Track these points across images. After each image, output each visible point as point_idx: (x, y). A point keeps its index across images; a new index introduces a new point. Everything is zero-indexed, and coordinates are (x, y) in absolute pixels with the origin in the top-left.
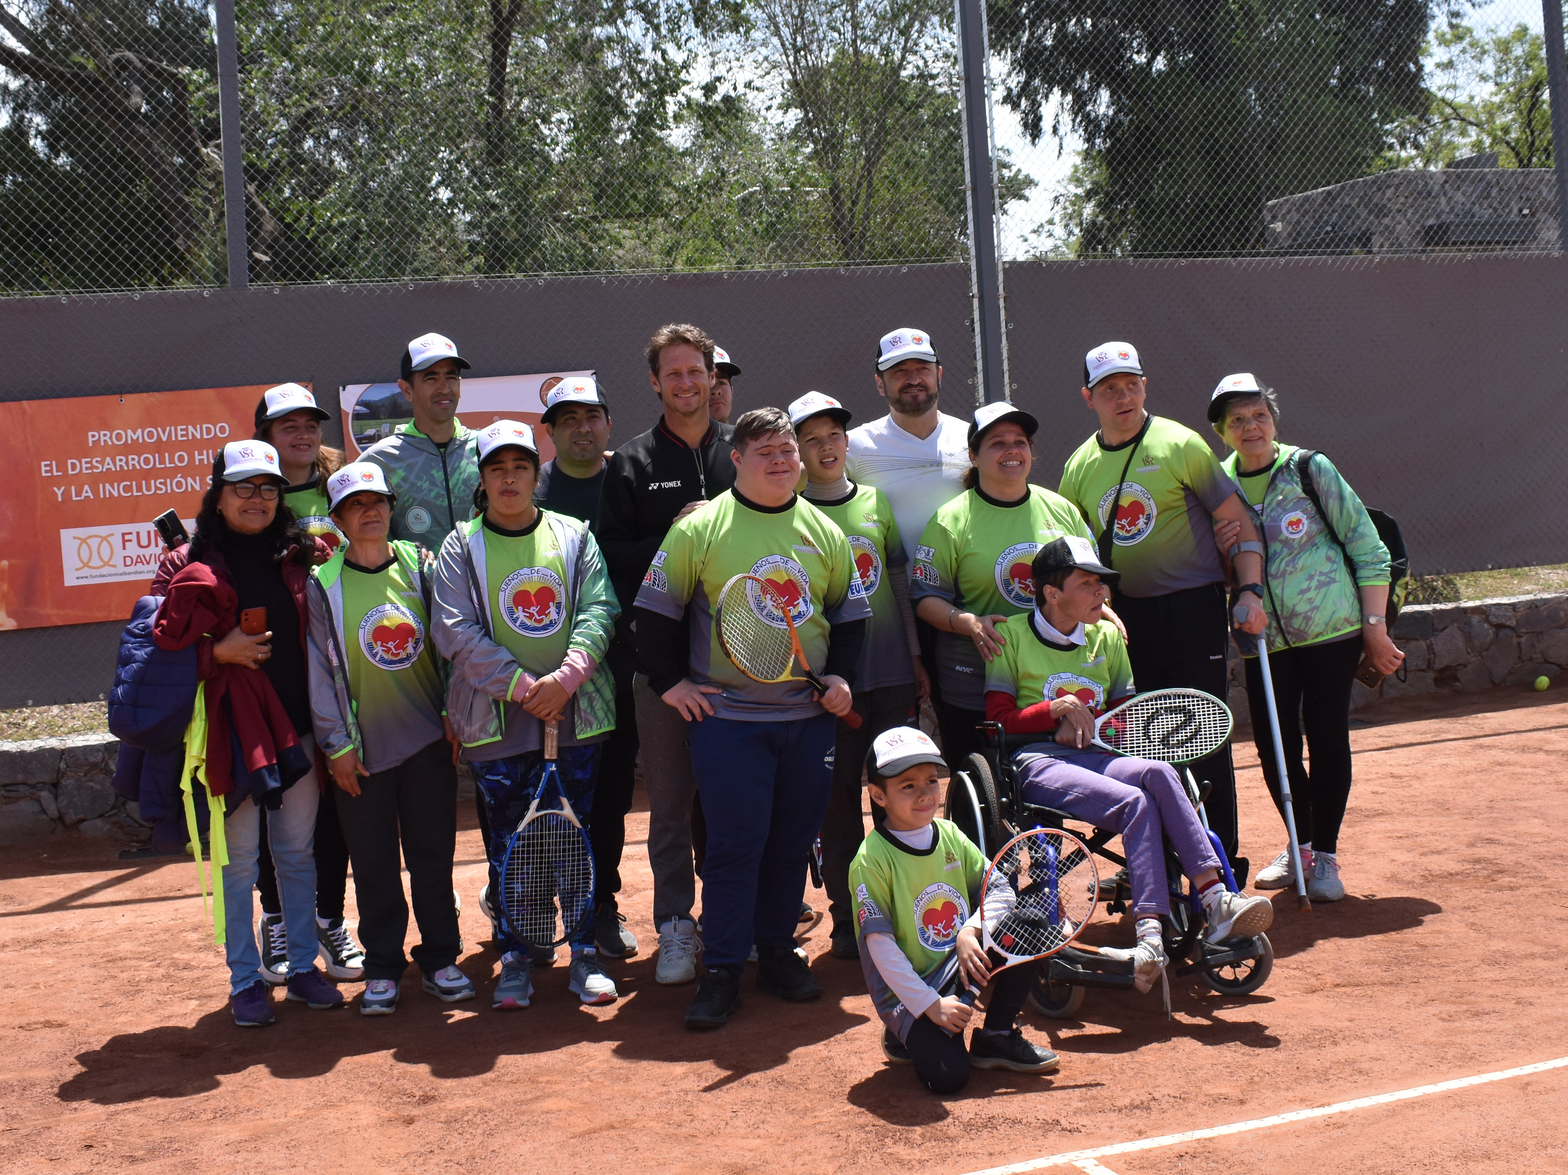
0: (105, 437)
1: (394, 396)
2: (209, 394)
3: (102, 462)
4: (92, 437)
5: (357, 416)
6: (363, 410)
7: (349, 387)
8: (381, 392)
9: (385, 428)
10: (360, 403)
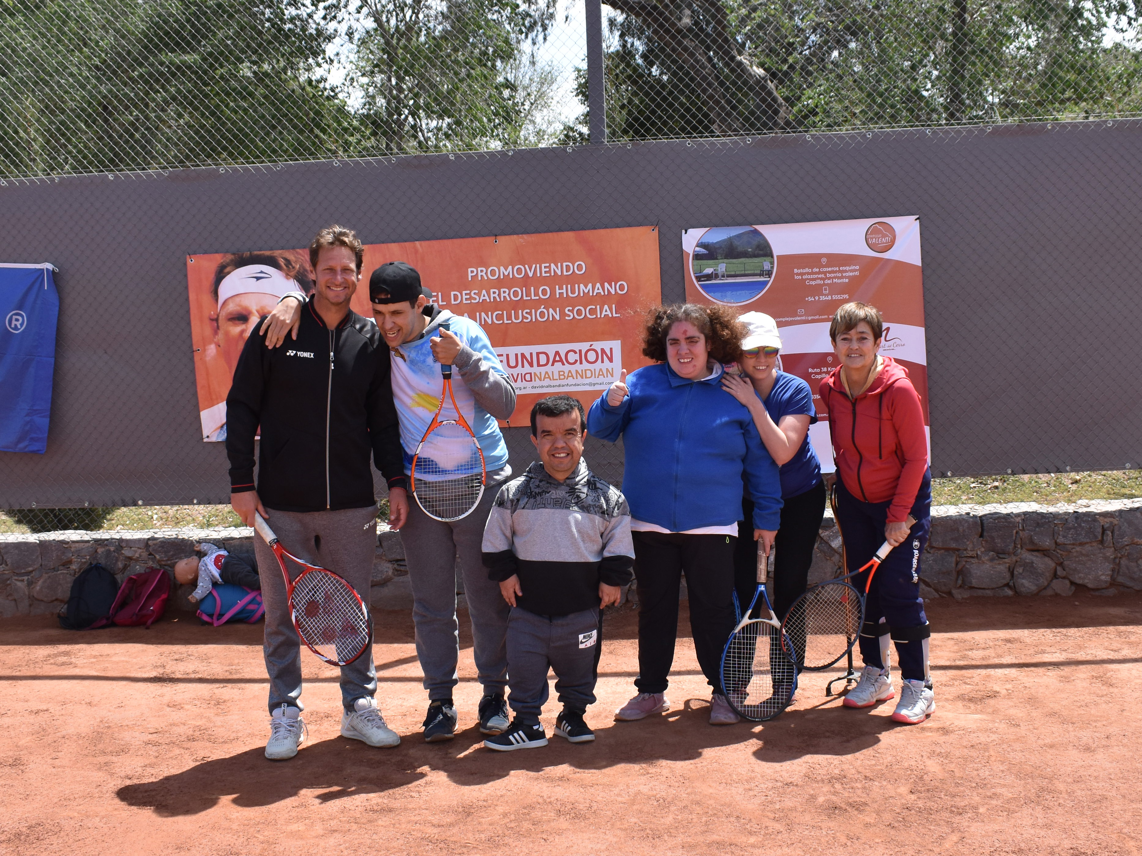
0: (481, 272)
1: (730, 239)
2: (569, 236)
3: (479, 294)
4: (471, 272)
5: (697, 257)
6: (702, 251)
7: (690, 231)
8: (718, 236)
9: (722, 267)
10: (699, 245)
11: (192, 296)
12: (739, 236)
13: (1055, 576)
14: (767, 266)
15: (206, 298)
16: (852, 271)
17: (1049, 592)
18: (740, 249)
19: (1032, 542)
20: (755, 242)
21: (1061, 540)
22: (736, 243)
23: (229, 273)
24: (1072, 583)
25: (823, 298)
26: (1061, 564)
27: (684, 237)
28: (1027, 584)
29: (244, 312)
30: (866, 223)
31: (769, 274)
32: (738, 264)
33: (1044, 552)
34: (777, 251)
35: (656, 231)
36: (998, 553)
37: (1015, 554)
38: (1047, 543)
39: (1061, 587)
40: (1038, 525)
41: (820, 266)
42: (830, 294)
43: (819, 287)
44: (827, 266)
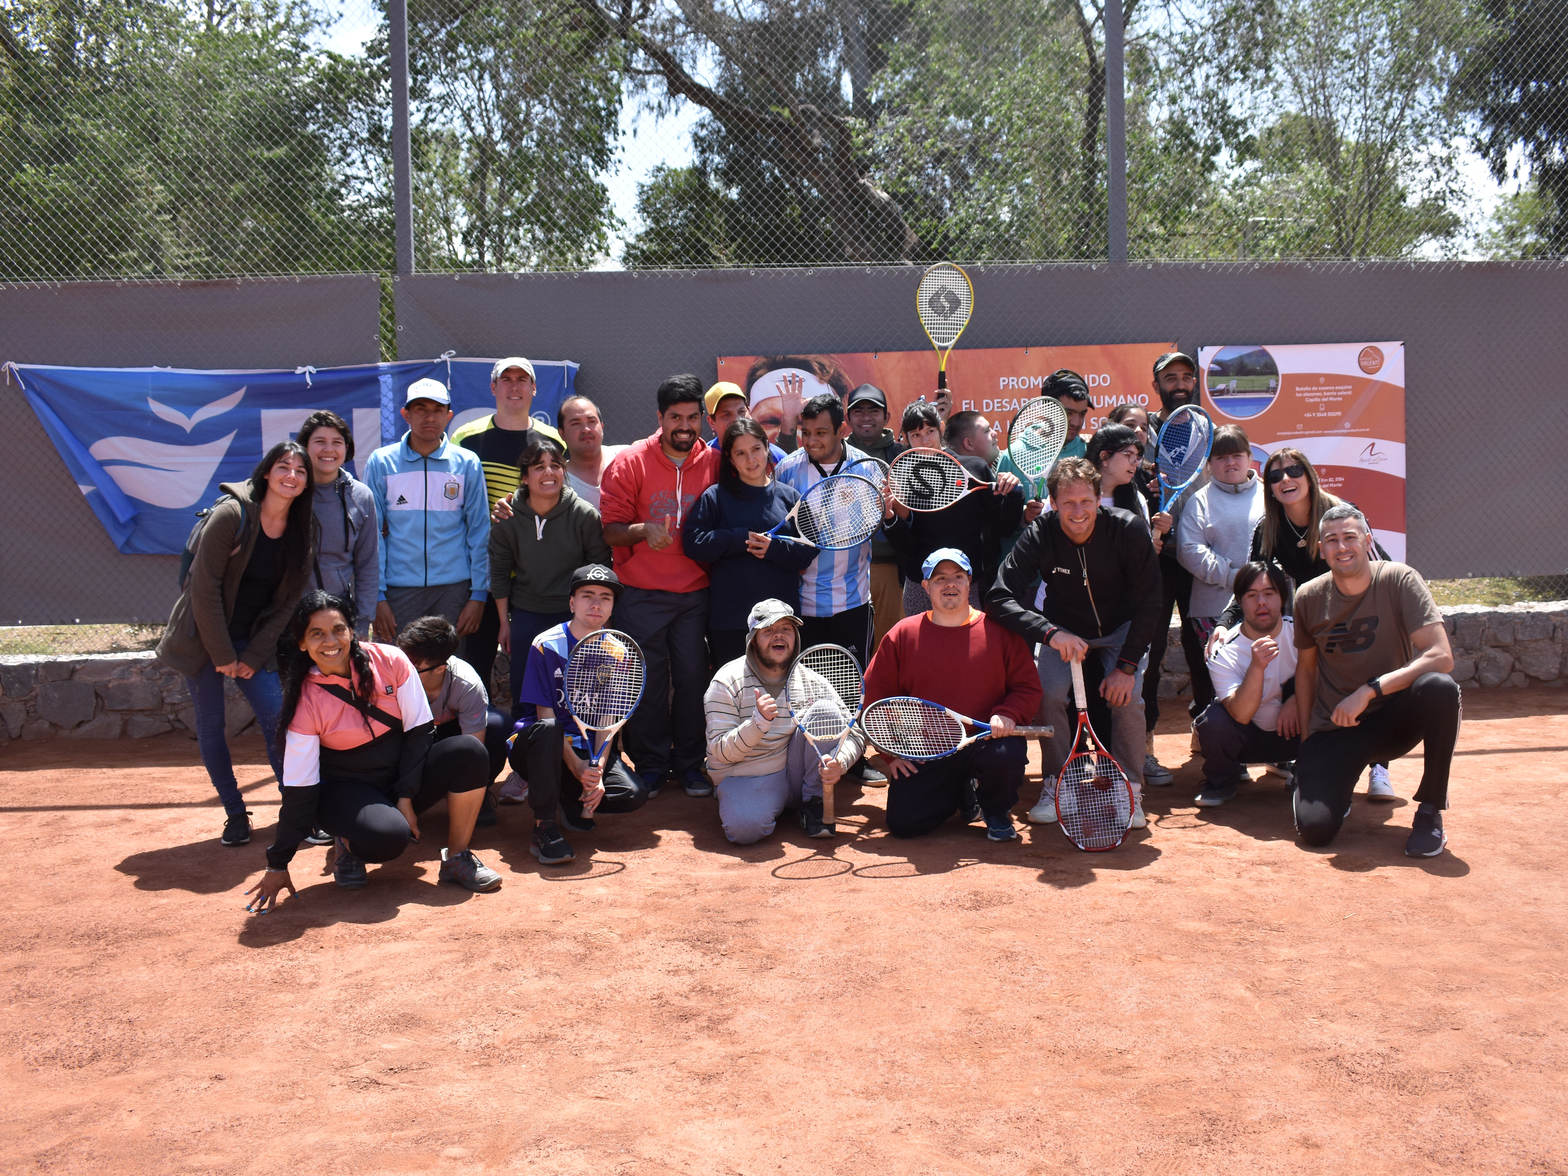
0: (1013, 382)
1: (1241, 357)
2: (1095, 349)
3: (1010, 403)
4: (1003, 381)
5: (1212, 373)
6: (1216, 368)
7: (1206, 348)
8: (1231, 354)
9: (1233, 383)
10: (1215, 362)
12: (1249, 355)
13: (1513, 669)
14: (1272, 384)
16: (1346, 390)
17: (1509, 684)
18: (1250, 367)
19: (1495, 638)
20: (1263, 361)
21: (1519, 637)
22: (1246, 361)
23: (761, 375)
24: (1527, 676)
25: (1319, 415)
26: (1518, 659)
27: (1200, 354)
28: (1491, 677)
29: (777, 416)
30: (1360, 347)
31: (1274, 390)
32: (1247, 381)
33: (1504, 648)
34: (1282, 369)
36: (1466, 649)
37: (1480, 649)
38: (1508, 639)
39: (1518, 679)
40: (1501, 623)
41: (1319, 385)
42: (1326, 411)
43: (1317, 404)
44: (1324, 385)
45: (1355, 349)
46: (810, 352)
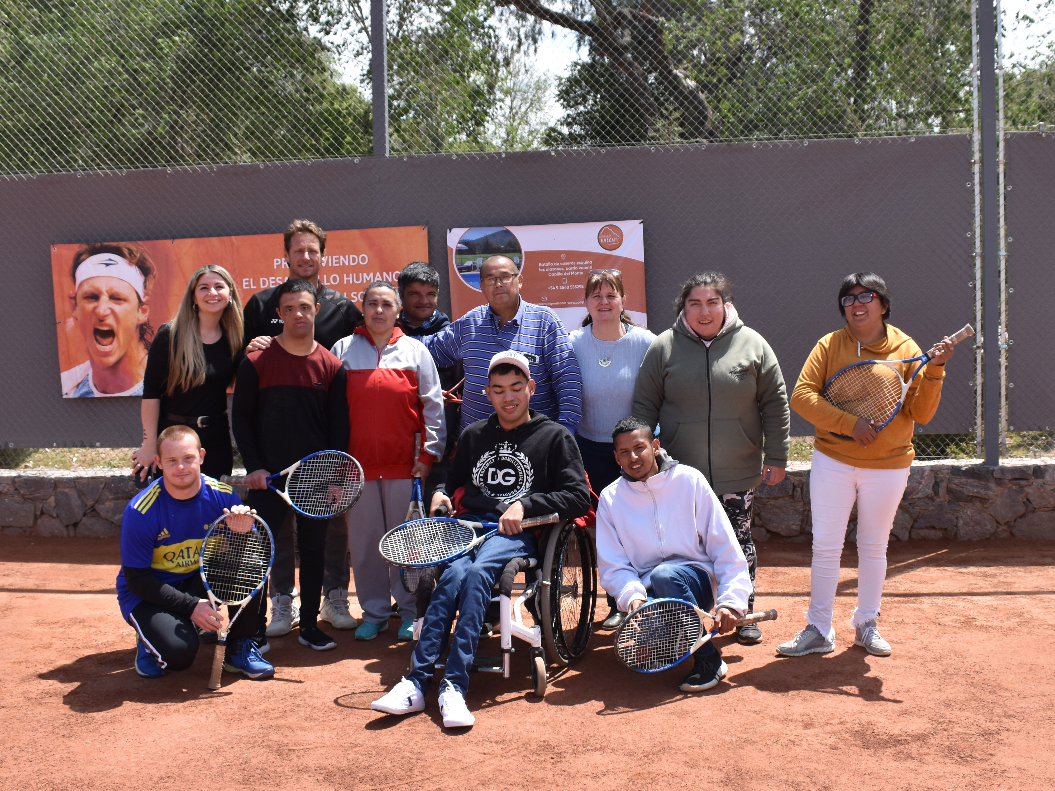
1: (486, 237)
2: (355, 233)
4: (276, 262)
5: (459, 252)
6: (464, 247)
7: (454, 230)
8: (476, 235)
10: (461, 242)
11: (55, 278)
12: (493, 235)
15: (67, 280)
16: (586, 265)
18: (495, 246)
20: (507, 240)
22: (491, 241)
23: (84, 260)
24: (768, 531)
25: (562, 288)
27: (449, 235)
29: (96, 292)
30: (598, 226)
34: (525, 247)
35: (426, 230)
41: (560, 260)
42: (569, 284)
43: (560, 278)
44: (566, 261)
45: (595, 228)
46: (122, 240)
